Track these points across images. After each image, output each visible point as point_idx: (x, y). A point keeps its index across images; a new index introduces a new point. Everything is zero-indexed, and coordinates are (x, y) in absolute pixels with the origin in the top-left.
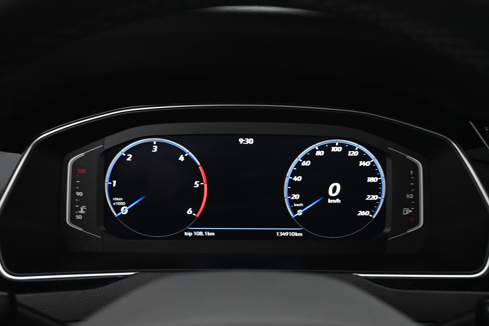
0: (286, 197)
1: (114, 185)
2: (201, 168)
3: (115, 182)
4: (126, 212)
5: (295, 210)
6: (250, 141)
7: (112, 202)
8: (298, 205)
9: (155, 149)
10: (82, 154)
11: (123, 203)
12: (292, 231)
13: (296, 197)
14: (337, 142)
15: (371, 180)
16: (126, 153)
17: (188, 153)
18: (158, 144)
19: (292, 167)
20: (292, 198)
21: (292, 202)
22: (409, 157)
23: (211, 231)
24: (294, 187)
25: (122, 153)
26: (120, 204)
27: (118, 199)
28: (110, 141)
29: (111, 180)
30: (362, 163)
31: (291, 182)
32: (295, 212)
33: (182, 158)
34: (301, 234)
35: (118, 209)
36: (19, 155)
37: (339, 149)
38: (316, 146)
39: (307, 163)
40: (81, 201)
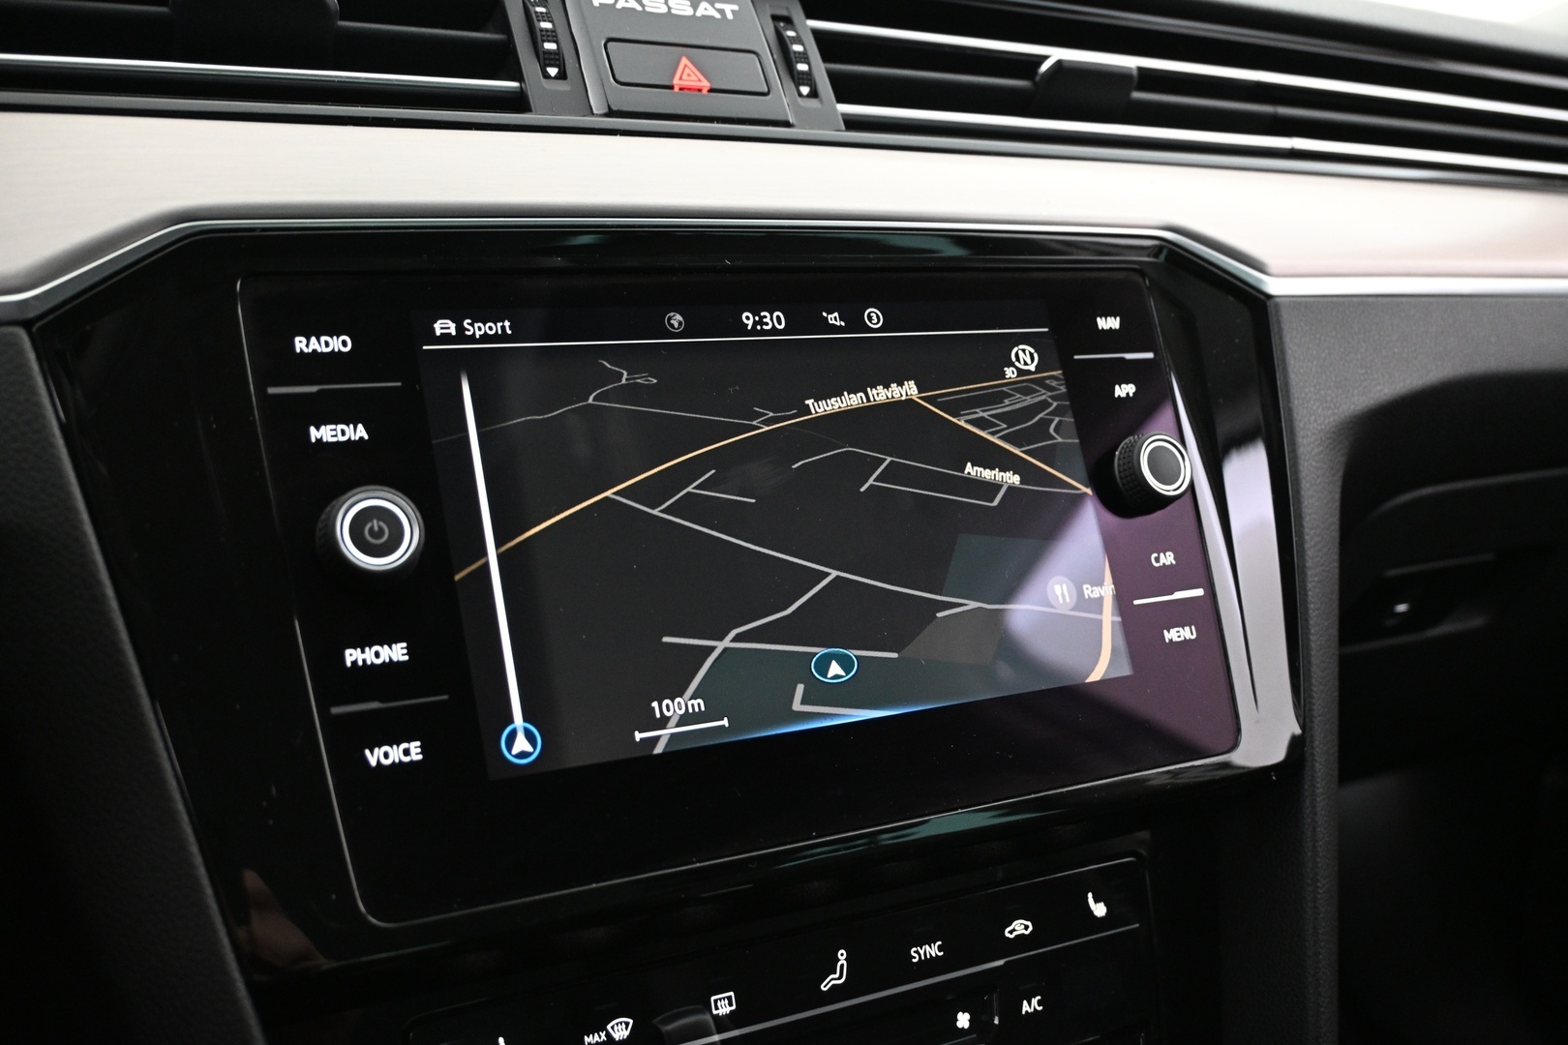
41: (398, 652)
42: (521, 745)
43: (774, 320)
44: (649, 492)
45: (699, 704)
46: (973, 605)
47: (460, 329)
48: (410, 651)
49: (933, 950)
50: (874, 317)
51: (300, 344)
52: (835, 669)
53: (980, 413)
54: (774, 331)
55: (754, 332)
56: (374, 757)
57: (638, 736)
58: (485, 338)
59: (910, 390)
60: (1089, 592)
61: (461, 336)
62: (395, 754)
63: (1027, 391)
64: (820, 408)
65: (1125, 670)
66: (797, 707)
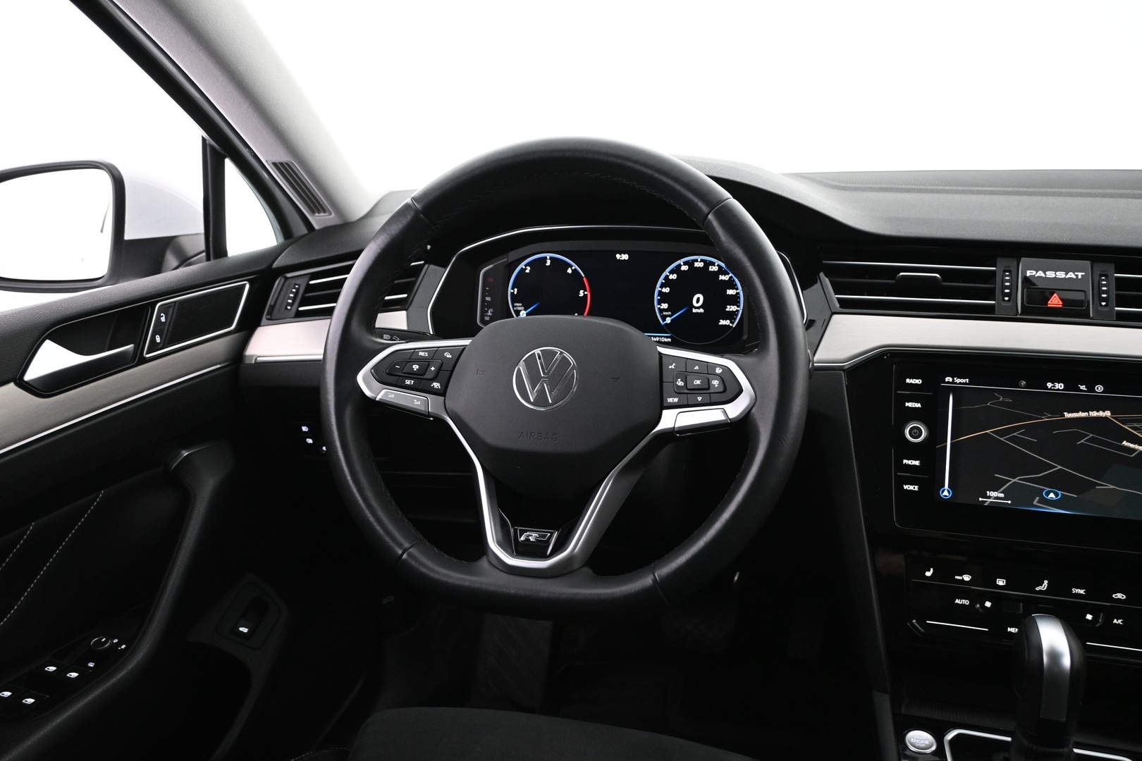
0: (657, 306)
1: (515, 293)
2: (585, 279)
3: (516, 290)
5: (664, 318)
6: (625, 257)
7: (513, 307)
8: (666, 313)
9: (548, 263)
10: (491, 266)
11: (522, 308)
12: (662, 337)
13: (665, 306)
14: (699, 258)
15: (731, 292)
16: (526, 266)
17: (575, 266)
18: (551, 258)
19: (661, 280)
20: (662, 307)
21: (661, 311)
24: (663, 298)
25: (522, 265)
26: (519, 308)
27: (518, 304)
28: (513, 255)
29: (513, 289)
30: (722, 277)
31: (660, 292)
32: (664, 320)
33: (569, 271)
34: (669, 340)
35: (518, 313)
36: (443, 269)
37: (700, 265)
38: (681, 262)
39: (673, 277)
40: (490, 305)
41: (917, 463)
42: (946, 493)
43: (1060, 386)
44: (1000, 433)
45: (1002, 495)
46: (1112, 487)
47: (953, 380)
48: (920, 463)
49: (1082, 592)
50: (1099, 388)
51: (908, 381)
52: (1052, 495)
53: (1135, 425)
54: (1058, 389)
55: (1050, 389)
56: (906, 487)
57: (980, 499)
58: (960, 383)
59: (1108, 413)
61: (953, 382)
62: (911, 488)
64: (1067, 415)
66: (1035, 503)
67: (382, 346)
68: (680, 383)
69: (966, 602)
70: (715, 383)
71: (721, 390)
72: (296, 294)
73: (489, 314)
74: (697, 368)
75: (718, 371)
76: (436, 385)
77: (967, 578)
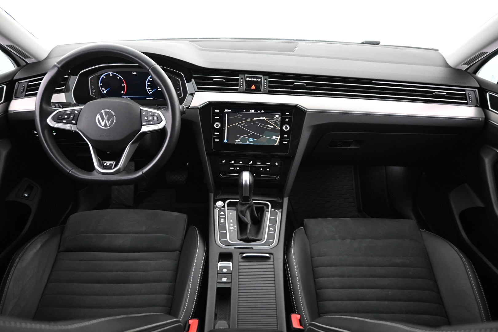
0: (147, 89)
2: (123, 80)
4: (106, 92)
5: (150, 92)
6: (135, 73)
7: (102, 89)
9: (111, 75)
10: (92, 77)
12: (150, 98)
13: (149, 88)
16: (104, 76)
17: (120, 76)
18: (112, 74)
19: (147, 80)
21: (148, 90)
22: (176, 78)
23: (128, 97)
24: (149, 86)
25: (103, 76)
26: (104, 90)
28: (99, 73)
29: (101, 84)
31: (147, 84)
32: (150, 93)
33: (118, 78)
34: (152, 99)
35: (103, 91)
36: (76, 76)
39: (151, 79)
40: (94, 89)
41: (218, 133)
42: (226, 141)
43: (254, 111)
44: (239, 124)
45: (239, 141)
46: (265, 137)
49: (260, 163)
50: (263, 111)
51: (215, 111)
52: (251, 140)
53: (271, 121)
55: (251, 112)
56: (215, 140)
57: (234, 142)
58: (229, 111)
59: (264, 118)
60: (277, 138)
61: (227, 111)
62: (217, 140)
63: (276, 119)
64: (255, 119)
65: (279, 145)
66: (247, 142)
67: (53, 110)
68: (146, 118)
69: (233, 168)
70: (155, 118)
71: (157, 120)
72: (24, 88)
73: (94, 92)
74: (150, 114)
75: (156, 115)
76: (74, 122)
77: (233, 162)
